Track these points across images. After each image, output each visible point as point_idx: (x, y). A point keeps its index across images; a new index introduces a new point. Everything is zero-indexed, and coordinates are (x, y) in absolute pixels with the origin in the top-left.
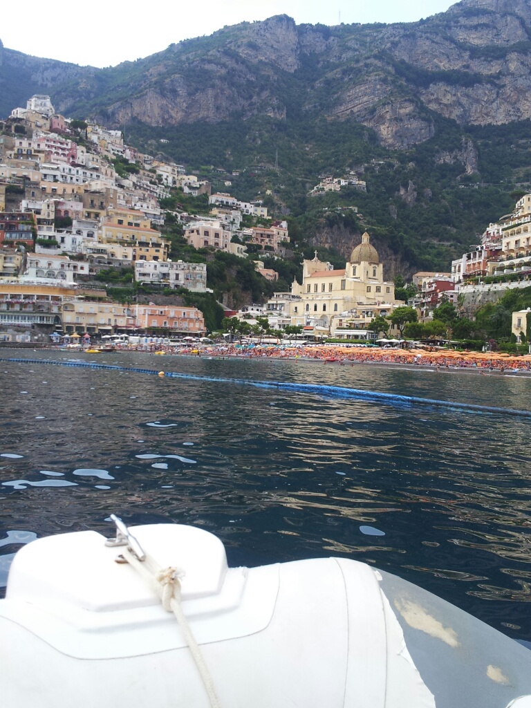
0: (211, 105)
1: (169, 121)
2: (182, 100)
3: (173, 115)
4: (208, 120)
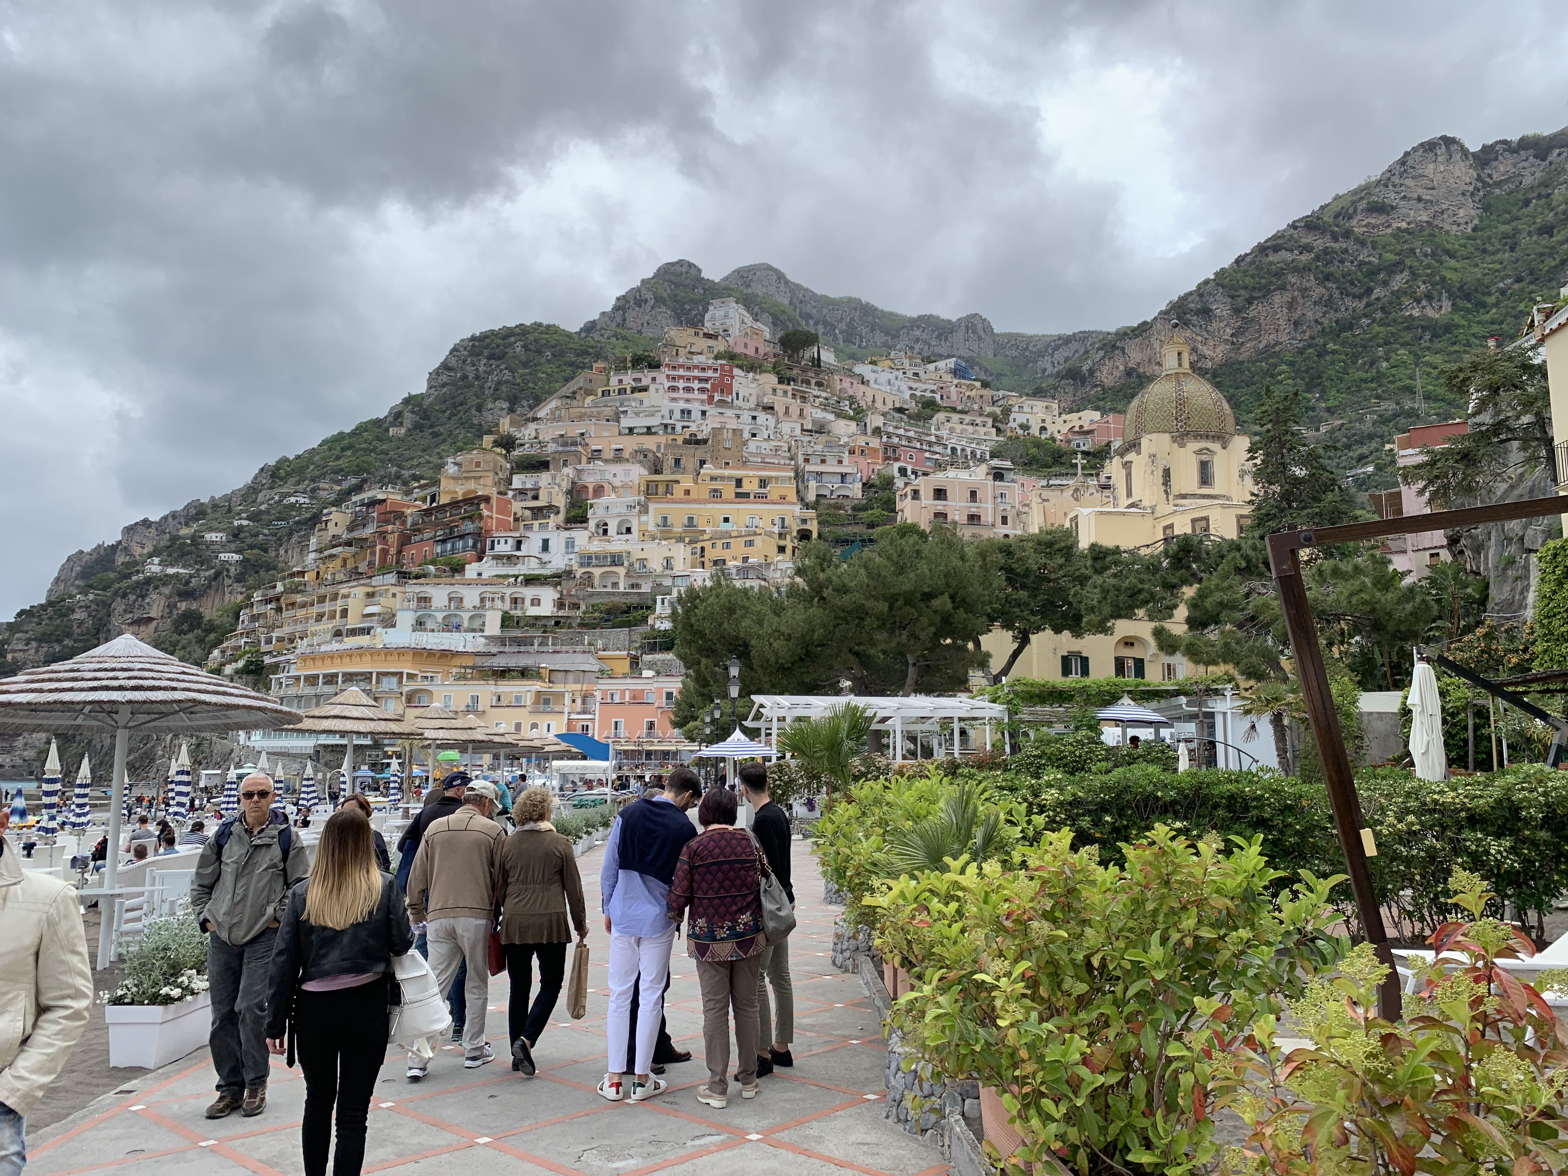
0: (1281, 322)
1: (1199, 364)
2: (1222, 325)
3: (1207, 353)
4: (1277, 349)
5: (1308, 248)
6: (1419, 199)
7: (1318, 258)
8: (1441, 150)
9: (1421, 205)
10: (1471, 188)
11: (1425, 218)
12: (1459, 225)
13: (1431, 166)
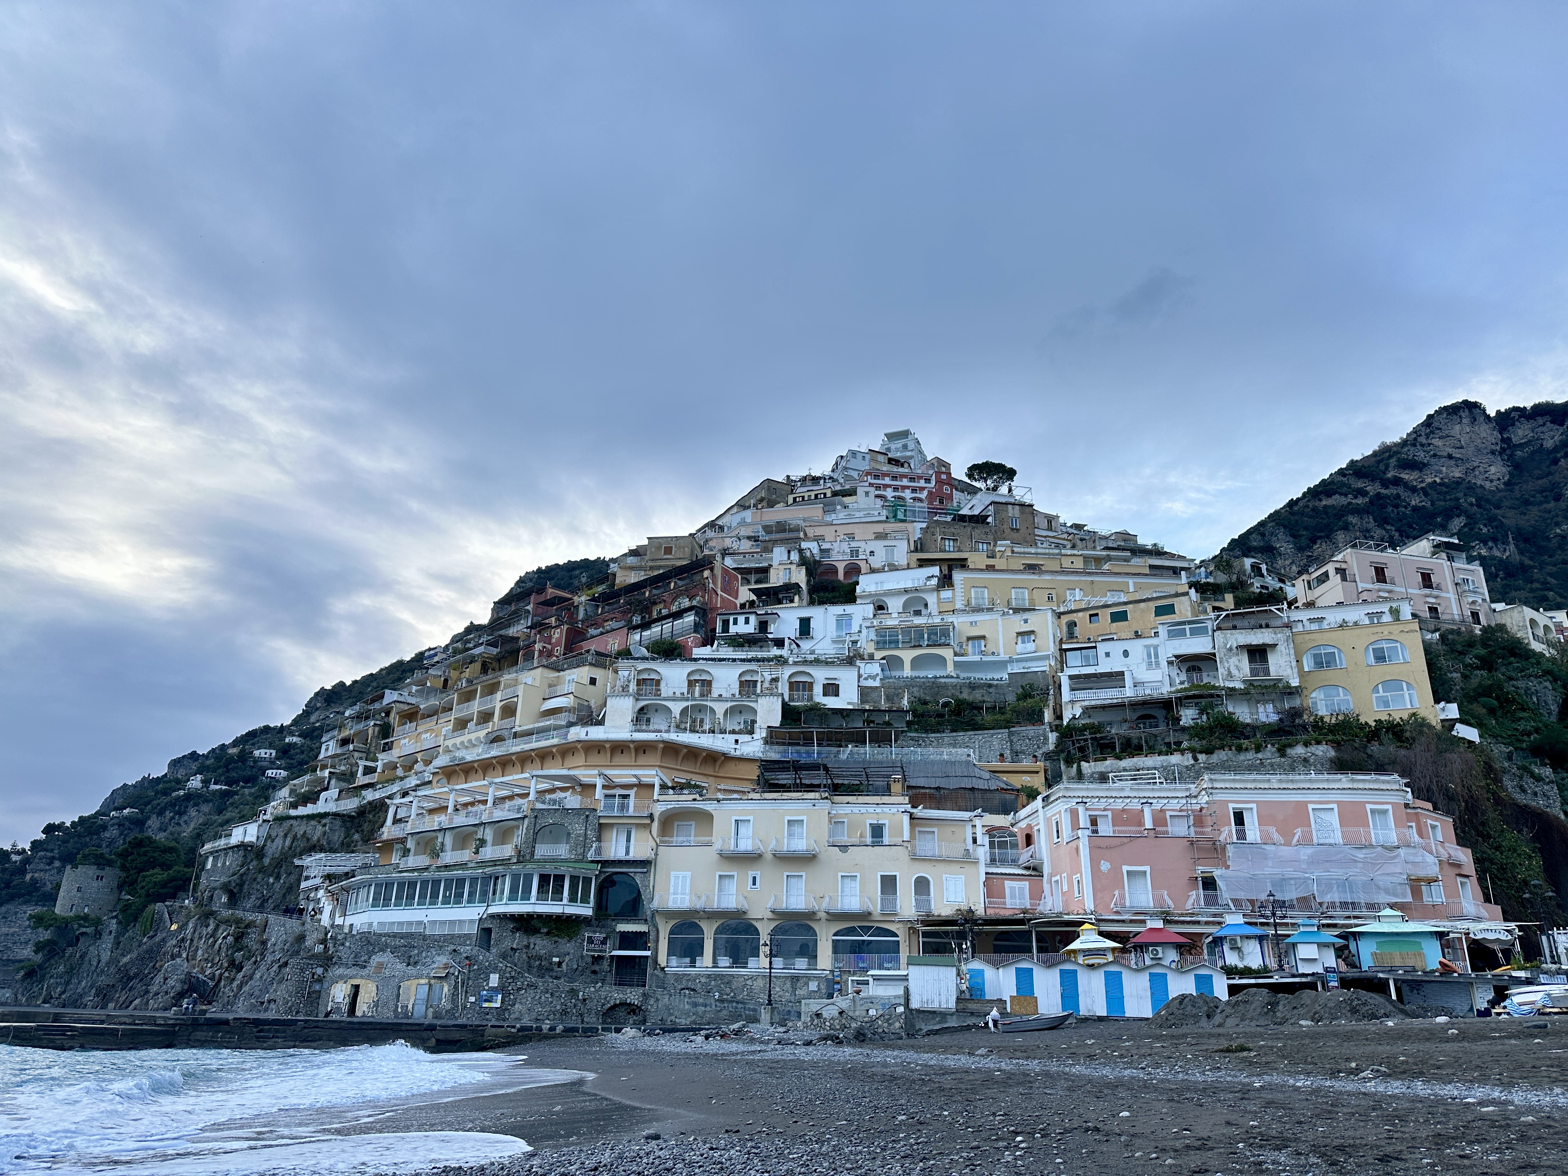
5: (1362, 492)
6: (1450, 457)
7: (1371, 502)
8: (1465, 414)
9: (1452, 462)
10: (1498, 448)
11: (1457, 475)
12: (1491, 481)
13: (1457, 427)
